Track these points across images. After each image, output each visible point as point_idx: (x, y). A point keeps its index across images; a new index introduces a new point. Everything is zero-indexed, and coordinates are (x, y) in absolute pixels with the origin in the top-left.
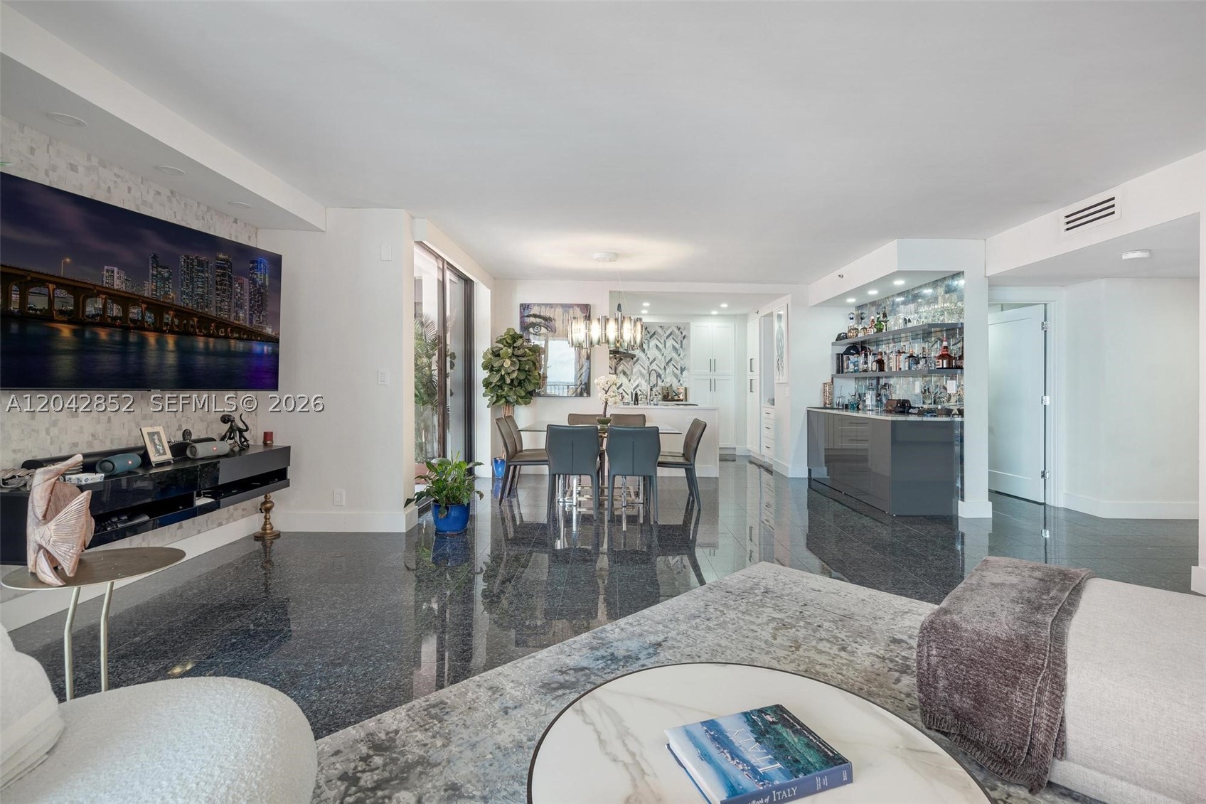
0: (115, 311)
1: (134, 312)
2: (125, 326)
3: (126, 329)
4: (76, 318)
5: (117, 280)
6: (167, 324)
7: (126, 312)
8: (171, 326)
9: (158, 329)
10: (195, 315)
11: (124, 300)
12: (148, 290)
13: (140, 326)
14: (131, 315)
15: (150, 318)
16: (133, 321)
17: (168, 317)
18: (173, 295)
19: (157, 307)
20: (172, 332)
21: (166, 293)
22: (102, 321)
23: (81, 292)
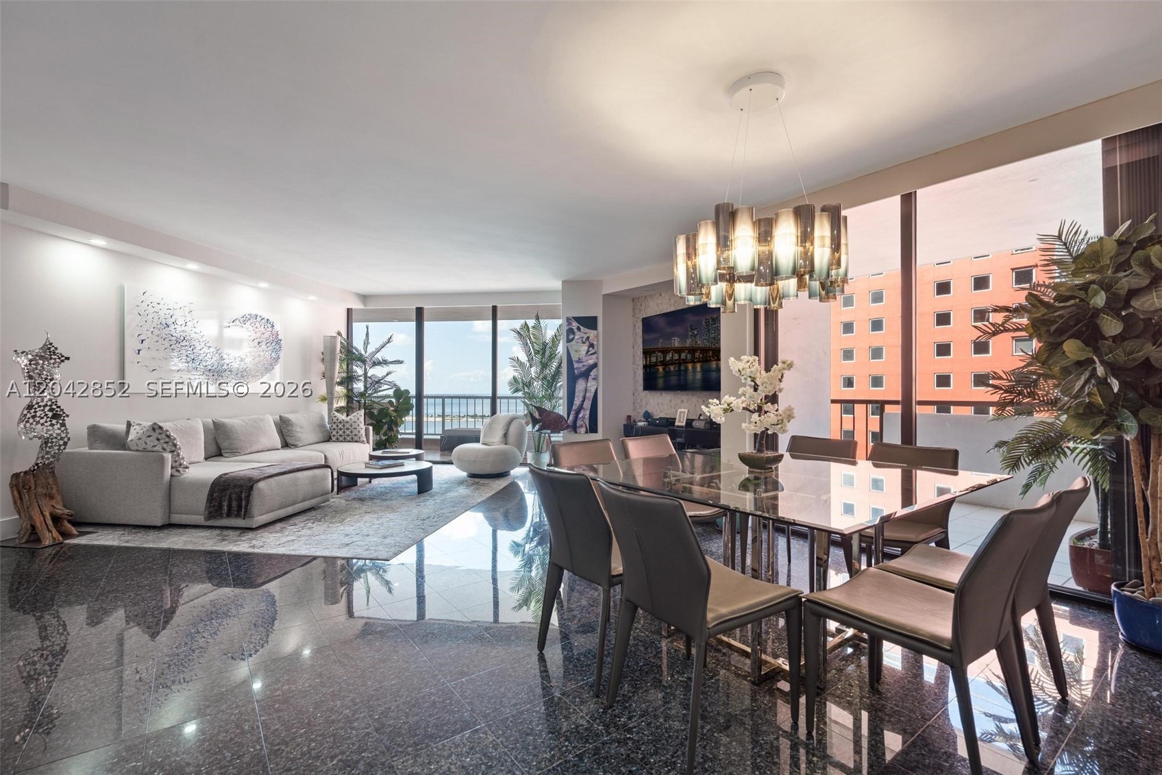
0: (676, 357)
1: (683, 356)
2: (680, 362)
3: (680, 364)
4: (665, 364)
5: (676, 343)
6: (697, 358)
7: (680, 356)
8: (699, 359)
9: (693, 362)
10: (710, 350)
11: (679, 351)
12: (688, 343)
13: (685, 362)
14: (682, 357)
15: (689, 356)
16: (683, 360)
17: (697, 355)
18: (700, 343)
19: (692, 351)
20: (699, 362)
21: (696, 342)
22: (672, 362)
23: (665, 351)
